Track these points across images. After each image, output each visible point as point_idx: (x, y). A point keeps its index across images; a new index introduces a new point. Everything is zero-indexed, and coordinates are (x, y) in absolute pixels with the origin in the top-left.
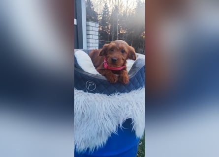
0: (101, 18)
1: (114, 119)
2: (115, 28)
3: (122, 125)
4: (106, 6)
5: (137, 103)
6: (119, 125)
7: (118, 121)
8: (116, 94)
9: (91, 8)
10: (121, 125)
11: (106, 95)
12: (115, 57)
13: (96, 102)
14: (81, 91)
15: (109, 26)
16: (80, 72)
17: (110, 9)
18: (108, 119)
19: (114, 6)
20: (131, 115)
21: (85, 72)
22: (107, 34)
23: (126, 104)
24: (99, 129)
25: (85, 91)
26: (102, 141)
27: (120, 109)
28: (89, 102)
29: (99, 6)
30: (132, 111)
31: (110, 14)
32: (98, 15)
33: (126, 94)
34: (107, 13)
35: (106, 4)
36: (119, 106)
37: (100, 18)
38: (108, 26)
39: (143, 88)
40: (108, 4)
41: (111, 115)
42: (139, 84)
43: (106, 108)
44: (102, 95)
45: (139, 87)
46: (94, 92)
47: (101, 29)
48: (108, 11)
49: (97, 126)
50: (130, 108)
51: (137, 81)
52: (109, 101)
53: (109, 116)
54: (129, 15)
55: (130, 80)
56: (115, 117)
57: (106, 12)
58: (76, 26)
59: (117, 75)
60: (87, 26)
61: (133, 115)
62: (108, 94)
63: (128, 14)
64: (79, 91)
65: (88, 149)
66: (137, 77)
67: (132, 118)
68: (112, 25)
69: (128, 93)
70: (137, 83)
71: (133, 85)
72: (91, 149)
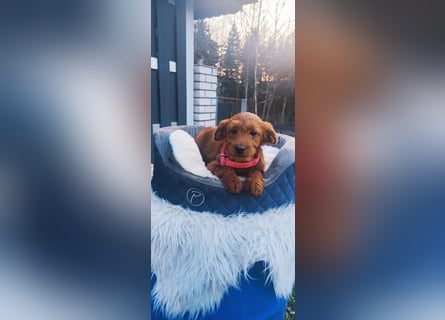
0: (224, 53)
1: (233, 261)
2: (252, 72)
3: (249, 273)
4: (234, 29)
5: (277, 233)
6: (242, 272)
7: (241, 265)
8: (241, 215)
9: (204, 35)
10: (246, 273)
11: (221, 216)
12: (242, 145)
13: (203, 229)
14: (178, 207)
15: (240, 68)
16: (177, 171)
17: (242, 37)
18: (224, 261)
19: (249, 30)
20: (263, 256)
21: (185, 171)
22: (236, 84)
23: (257, 234)
24: (206, 277)
25: (185, 207)
26: (212, 300)
27: (245, 243)
28: (190, 226)
29: (221, 31)
30: (267, 248)
31: (243, 43)
32: (218, 47)
33: (257, 215)
34: (235, 42)
35: (234, 25)
36: (244, 238)
37: (222, 52)
38: (236, 68)
39: (290, 205)
40: (238, 26)
41: (228, 252)
42: (283, 196)
43: (220, 240)
44: (214, 215)
45: (284, 202)
46: (200, 209)
47: (223, 74)
48: (237, 39)
49: (203, 272)
50: (263, 241)
51: (279, 190)
52: (226, 227)
53: (225, 255)
54: (281, 46)
55: (266, 188)
56: (236, 256)
57: (233, 40)
58: (175, 74)
59: (242, 179)
60: (195, 73)
61: (269, 254)
62: (226, 214)
63: (277, 45)
64: (175, 207)
65: (187, 314)
66: (280, 183)
67: (265, 260)
68: (245, 65)
69: (261, 213)
70: (280, 194)
71: (273, 197)
72: (192, 313)
